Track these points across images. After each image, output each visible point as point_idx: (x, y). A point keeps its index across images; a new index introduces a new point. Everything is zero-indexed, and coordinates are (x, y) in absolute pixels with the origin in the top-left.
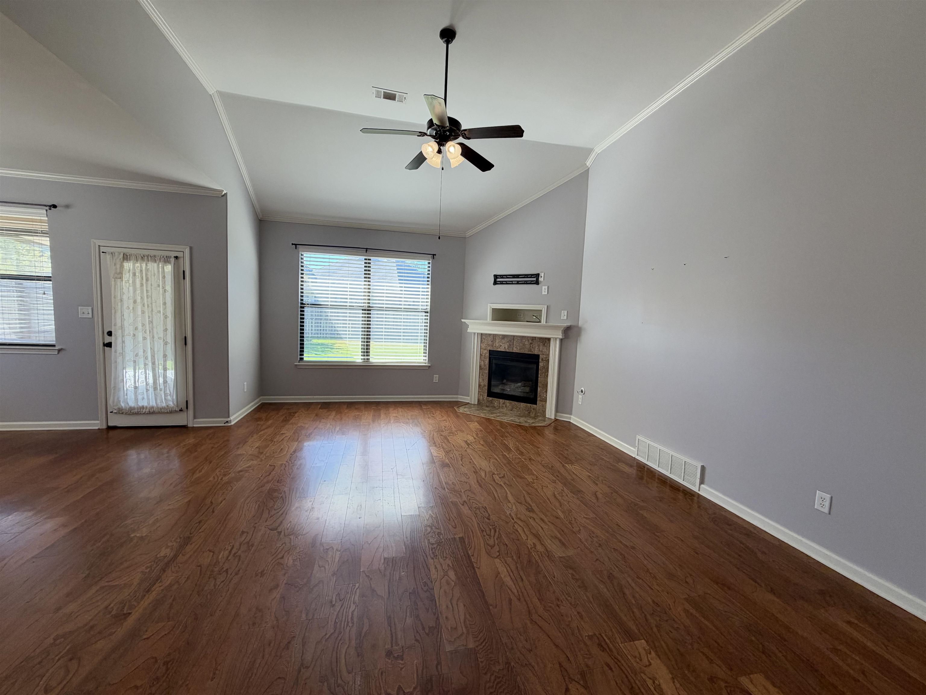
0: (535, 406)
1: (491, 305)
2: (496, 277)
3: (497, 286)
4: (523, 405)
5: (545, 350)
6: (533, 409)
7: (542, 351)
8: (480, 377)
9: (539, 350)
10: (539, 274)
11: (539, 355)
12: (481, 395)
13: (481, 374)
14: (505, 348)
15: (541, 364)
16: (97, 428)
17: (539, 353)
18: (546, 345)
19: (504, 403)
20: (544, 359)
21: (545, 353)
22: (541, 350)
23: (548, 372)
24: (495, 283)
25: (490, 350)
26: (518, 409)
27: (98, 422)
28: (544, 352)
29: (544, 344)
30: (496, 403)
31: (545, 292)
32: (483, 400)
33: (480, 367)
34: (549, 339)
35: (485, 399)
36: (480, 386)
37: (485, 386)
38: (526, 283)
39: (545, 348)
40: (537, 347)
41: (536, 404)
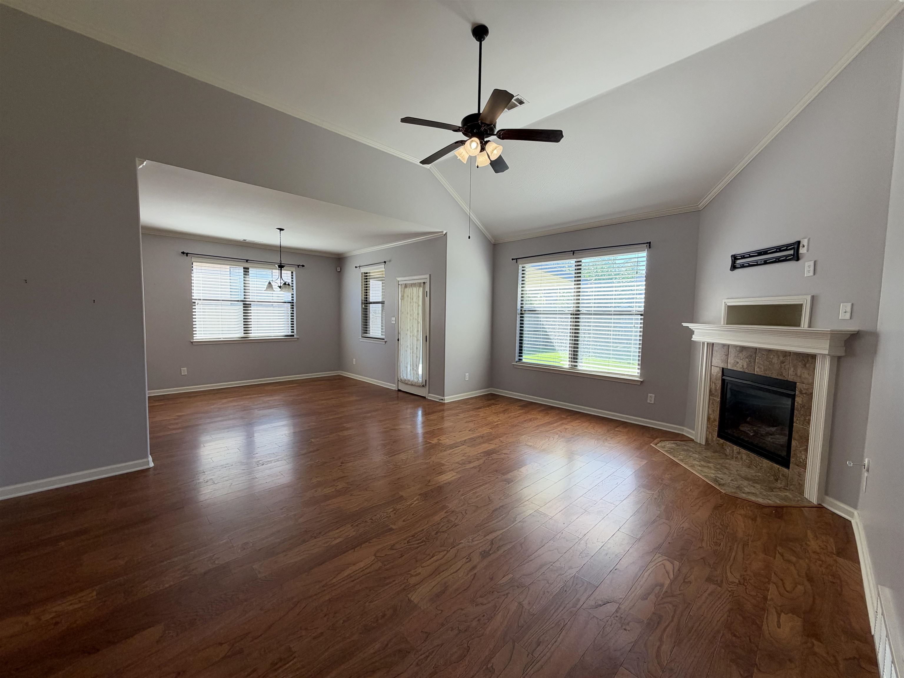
0: (785, 470)
1: (726, 301)
2: (735, 258)
3: (737, 271)
4: (766, 463)
5: (807, 376)
6: (783, 475)
7: (800, 377)
8: (710, 407)
9: (796, 374)
10: (799, 243)
11: (796, 383)
12: (709, 432)
13: (711, 402)
14: (743, 366)
15: (798, 400)
16: (394, 389)
17: (796, 380)
18: (807, 365)
19: (739, 453)
20: (804, 392)
21: (805, 381)
22: (799, 374)
23: (810, 415)
24: (734, 267)
25: (723, 369)
26: (759, 467)
27: (395, 385)
28: (805, 378)
29: (805, 365)
30: (728, 450)
31: (809, 272)
32: (712, 441)
33: (710, 391)
34: (813, 357)
35: (714, 439)
36: (709, 419)
37: (715, 420)
38: (778, 260)
39: (806, 372)
40: (792, 369)
41: (788, 467)
